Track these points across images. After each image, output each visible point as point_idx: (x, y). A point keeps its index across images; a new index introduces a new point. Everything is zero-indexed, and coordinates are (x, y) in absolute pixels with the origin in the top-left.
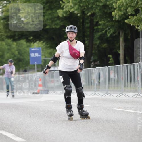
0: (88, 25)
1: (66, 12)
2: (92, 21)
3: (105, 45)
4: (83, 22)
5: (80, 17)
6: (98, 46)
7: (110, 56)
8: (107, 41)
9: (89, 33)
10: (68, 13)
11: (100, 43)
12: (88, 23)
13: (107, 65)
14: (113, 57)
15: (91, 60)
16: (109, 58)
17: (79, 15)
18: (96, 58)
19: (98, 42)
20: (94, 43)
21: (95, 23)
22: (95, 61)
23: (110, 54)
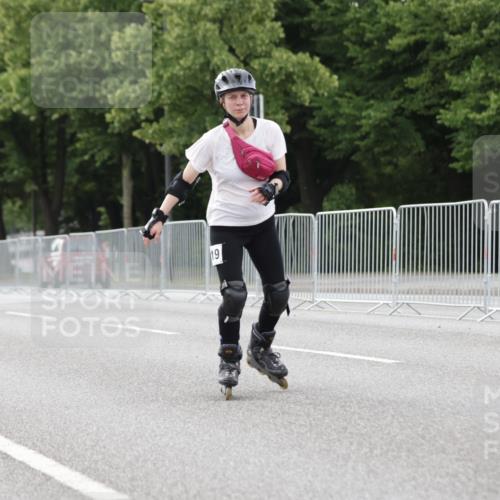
0: (53, 141)
1: (3, 112)
2: (61, 133)
3: (90, 186)
4: (42, 135)
5: (34, 123)
6: (76, 188)
7: (102, 209)
8: (96, 176)
9: (54, 158)
10: (9, 114)
11: (80, 182)
12: (52, 137)
13: (95, 228)
14: (108, 213)
15: (60, 219)
16: (100, 214)
17: (32, 118)
18: (70, 213)
19: (75, 179)
20: (67, 180)
21: (68, 137)
22: (68, 220)
23: (100, 205)
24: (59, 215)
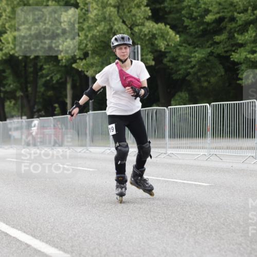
0: (31, 70)
1: (5, 54)
2: (35, 65)
3: (50, 93)
4: (25, 66)
6: (43, 94)
7: (56, 105)
8: (53, 88)
9: (32, 79)
10: (8, 55)
11: (45, 91)
12: (31, 67)
13: (53, 115)
14: (60, 107)
15: (35, 110)
16: (55, 108)
17: (20, 58)
18: (40, 107)
19: (42, 89)
20: (38, 90)
21: (39, 67)
22: (39, 111)
23: (55, 103)
24: (34, 108)
